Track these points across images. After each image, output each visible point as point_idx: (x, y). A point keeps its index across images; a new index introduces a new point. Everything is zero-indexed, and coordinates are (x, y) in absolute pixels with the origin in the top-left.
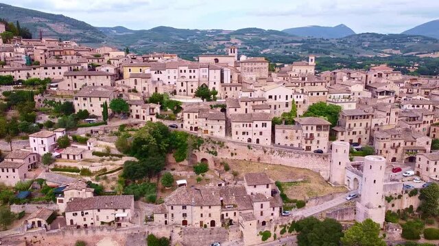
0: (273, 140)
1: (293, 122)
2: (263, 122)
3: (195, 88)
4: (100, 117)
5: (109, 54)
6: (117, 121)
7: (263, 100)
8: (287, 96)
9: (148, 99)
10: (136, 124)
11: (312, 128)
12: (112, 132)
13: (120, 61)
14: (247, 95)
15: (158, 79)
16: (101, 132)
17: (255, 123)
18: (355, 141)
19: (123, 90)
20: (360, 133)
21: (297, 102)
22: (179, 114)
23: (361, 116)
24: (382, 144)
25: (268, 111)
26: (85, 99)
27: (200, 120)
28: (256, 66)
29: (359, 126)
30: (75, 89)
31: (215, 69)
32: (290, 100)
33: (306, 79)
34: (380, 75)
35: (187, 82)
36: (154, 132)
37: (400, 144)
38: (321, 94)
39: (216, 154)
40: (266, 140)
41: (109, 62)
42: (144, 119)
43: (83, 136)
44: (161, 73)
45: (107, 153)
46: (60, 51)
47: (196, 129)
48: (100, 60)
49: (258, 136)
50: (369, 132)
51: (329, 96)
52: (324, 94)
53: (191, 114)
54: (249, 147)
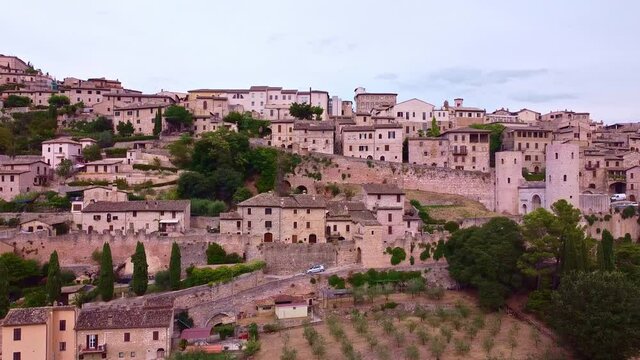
0: (406, 157)
2: (390, 130)
7: (390, 119)
8: (424, 114)
11: (463, 139)
16: (149, 146)
17: (379, 132)
21: (439, 122)
23: (536, 133)
26: (130, 113)
27: (297, 132)
28: (379, 101)
29: (534, 148)
31: (320, 92)
32: (429, 119)
37: (598, 162)
38: (474, 115)
39: (319, 177)
40: (395, 158)
44: (242, 97)
45: (156, 166)
47: (290, 147)
49: (382, 152)
51: (486, 118)
53: (283, 126)
54: (370, 164)
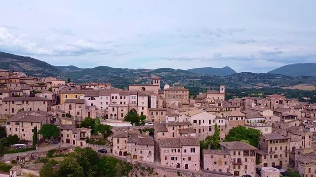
0: (202, 166)
1: (219, 147)
2: (192, 147)
3: (126, 112)
4: (30, 141)
5: (51, 83)
6: (46, 146)
7: (188, 124)
8: (210, 121)
9: (80, 123)
10: (65, 150)
11: (239, 154)
12: (39, 158)
13: (60, 89)
14: (172, 119)
15: (92, 104)
16: (27, 159)
17: (184, 148)
18: (277, 164)
19: (58, 115)
20: (281, 156)
21: (219, 126)
22: (109, 138)
23: (280, 140)
24: (307, 168)
25: (193, 135)
26: (17, 124)
27: (129, 144)
28: (178, 94)
29: (279, 149)
30: (11, 113)
31: (143, 96)
32: (213, 124)
33: (222, 104)
34: (281, 102)
35: (118, 107)
36: (82, 159)
38: (239, 119)
40: (195, 166)
41: (50, 90)
42: (74, 143)
43: (8, 163)
44: (94, 99)
46: (6, 79)
47: (125, 153)
48: (44, 88)
49: (187, 162)
50: (288, 155)
51: (246, 120)
52: (242, 118)
53: (121, 139)
54: (179, 173)
